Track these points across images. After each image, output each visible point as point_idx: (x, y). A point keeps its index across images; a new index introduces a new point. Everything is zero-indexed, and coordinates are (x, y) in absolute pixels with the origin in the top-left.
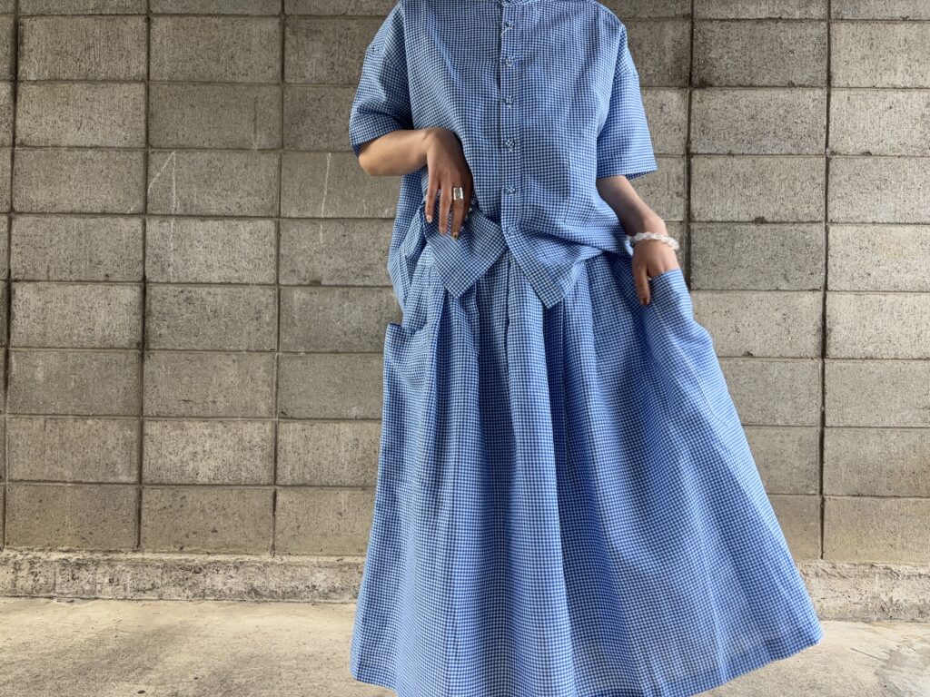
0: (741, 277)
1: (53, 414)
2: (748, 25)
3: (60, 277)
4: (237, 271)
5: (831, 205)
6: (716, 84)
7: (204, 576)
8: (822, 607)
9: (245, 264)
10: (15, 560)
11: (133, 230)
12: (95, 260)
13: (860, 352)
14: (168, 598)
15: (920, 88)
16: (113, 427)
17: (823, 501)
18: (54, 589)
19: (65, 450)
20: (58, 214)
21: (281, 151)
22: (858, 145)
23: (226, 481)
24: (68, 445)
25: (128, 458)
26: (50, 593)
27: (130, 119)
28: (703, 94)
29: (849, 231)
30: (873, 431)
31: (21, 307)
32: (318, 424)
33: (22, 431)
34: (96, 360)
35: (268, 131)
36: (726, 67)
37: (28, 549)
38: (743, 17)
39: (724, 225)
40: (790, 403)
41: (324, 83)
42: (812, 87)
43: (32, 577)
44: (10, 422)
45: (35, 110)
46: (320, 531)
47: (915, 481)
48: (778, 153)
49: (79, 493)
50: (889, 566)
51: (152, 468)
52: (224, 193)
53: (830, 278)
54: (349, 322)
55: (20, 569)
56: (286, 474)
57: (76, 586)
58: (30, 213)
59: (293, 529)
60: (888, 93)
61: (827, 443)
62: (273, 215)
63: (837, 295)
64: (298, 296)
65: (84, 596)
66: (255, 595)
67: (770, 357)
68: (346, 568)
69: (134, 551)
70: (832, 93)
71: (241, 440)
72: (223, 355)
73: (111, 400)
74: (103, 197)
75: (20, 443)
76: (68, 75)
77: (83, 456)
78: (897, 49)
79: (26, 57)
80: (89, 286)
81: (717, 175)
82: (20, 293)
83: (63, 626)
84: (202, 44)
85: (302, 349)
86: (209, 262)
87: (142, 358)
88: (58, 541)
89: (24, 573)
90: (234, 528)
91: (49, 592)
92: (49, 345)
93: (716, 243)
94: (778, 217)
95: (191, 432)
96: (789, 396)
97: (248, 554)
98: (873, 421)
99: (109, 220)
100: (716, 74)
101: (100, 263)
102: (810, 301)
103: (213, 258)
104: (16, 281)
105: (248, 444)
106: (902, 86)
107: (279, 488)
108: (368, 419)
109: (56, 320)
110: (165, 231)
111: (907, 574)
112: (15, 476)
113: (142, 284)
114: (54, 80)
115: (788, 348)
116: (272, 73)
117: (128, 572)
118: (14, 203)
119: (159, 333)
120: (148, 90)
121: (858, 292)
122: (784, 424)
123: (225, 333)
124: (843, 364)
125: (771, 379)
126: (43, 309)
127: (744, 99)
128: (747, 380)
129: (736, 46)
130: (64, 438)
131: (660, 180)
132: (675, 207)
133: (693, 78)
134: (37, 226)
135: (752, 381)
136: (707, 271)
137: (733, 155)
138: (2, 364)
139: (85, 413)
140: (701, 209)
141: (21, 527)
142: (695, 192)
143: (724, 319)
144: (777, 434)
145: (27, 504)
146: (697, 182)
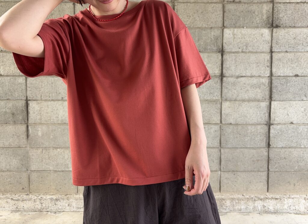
0: (290, 96)
1: (45, 147)
2: (294, 5)
3: (46, 99)
6: (282, 26)
10: (34, 199)
12: (58, 92)
16: (67, 152)
18: (48, 208)
19: (50, 160)
28: (277, 30)
31: (32, 110)
33: (34, 154)
34: (60, 128)
36: (286, 21)
37: (39, 194)
38: (292, 2)
39: (284, 77)
40: (306, 140)
43: (40, 204)
44: (30, 150)
48: (303, 51)
49: (56, 175)
55: (36, 202)
57: (56, 207)
65: (59, 211)
67: (299, 124)
69: (76, 194)
73: (66, 142)
75: (34, 158)
77: (57, 162)
80: (56, 102)
81: (281, 59)
82: (31, 105)
88: (48, 192)
89: (38, 203)
91: (47, 209)
92: (42, 123)
93: (281, 84)
94: (303, 74)
96: (306, 137)
100: (282, 23)
101: (60, 93)
104: (29, 100)
109: (45, 114)
112: (32, 169)
115: (306, 121)
117: (74, 202)
122: (304, 147)
125: (299, 132)
126: (40, 110)
127: (292, 32)
128: (291, 132)
129: (289, 12)
130: (50, 156)
131: (261, 61)
132: (266, 71)
133: (273, 24)
134: (36, 81)
135: (293, 132)
136: (277, 94)
137: (287, 52)
138: (26, 130)
139: (57, 147)
140: (276, 72)
141: (35, 187)
142: (274, 66)
143: (283, 111)
144: (301, 151)
145: (37, 179)
146: (274, 62)
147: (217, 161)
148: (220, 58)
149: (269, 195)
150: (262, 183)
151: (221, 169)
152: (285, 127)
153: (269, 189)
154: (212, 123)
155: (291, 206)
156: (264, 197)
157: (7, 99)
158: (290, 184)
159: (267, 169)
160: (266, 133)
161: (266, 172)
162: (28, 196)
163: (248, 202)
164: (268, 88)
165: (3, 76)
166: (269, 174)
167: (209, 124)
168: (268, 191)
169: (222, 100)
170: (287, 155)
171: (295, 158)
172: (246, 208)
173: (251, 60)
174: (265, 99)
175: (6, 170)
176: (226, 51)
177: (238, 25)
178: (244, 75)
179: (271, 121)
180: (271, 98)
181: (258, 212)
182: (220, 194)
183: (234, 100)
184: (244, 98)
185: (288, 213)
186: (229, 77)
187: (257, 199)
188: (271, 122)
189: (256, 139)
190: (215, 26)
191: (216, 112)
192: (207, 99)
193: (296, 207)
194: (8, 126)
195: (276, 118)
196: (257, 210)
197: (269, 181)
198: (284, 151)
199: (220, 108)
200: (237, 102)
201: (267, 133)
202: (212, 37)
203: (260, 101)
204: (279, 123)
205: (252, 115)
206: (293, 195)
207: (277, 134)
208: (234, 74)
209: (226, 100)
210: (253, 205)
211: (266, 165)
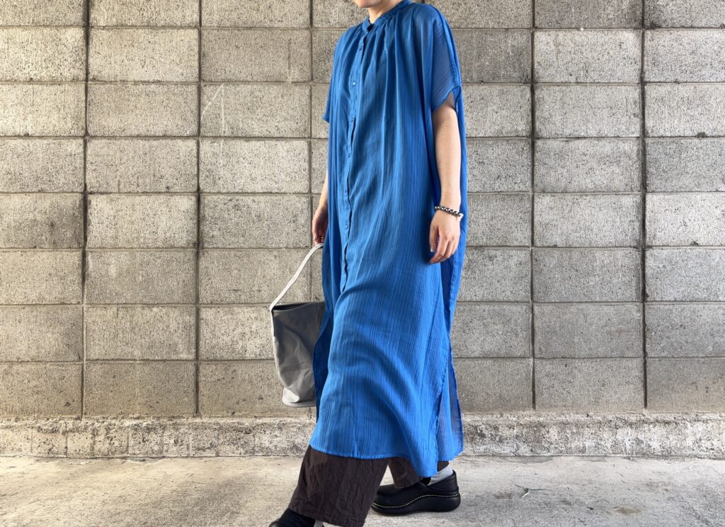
0: (687, 181)
1: (125, 303)
3: (129, 190)
4: (276, 183)
6: (664, 26)
7: (254, 436)
9: (283, 176)
10: (93, 427)
11: (189, 149)
12: (158, 175)
14: (224, 454)
16: (174, 313)
18: (127, 450)
19: (135, 333)
20: (126, 137)
21: (311, 83)
23: (270, 356)
24: (137, 329)
25: (187, 339)
26: (124, 454)
27: (186, 58)
28: (653, 34)
31: (96, 215)
33: (97, 318)
34: (159, 258)
35: (300, 67)
36: (672, 13)
37: (104, 418)
39: (672, 139)
43: (108, 441)
44: (87, 311)
45: (105, 50)
48: (714, 81)
49: (147, 369)
51: (207, 347)
52: (265, 119)
55: (98, 435)
57: (147, 447)
58: (103, 137)
62: (306, 136)
65: (154, 456)
66: (297, 451)
67: (712, 245)
69: (194, 417)
72: (266, 252)
73: (173, 292)
74: (164, 122)
75: (96, 328)
76: (133, 22)
77: (150, 338)
79: (96, 7)
80: (153, 197)
81: (666, 99)
82: (95, 203)
83: (147, 481)
86: (254, 176)
87: (197, 255)
88: (129, 410)
89: (101, 438)
90: (277, 396)
91: (122, 453)
92: (120, 246)
93: (666, 154)
94: (716, 133)
95: (240, 316)
97: (289, 417)
99: (169, 141)
100: (663, 18)
101: (162, 177)
103: (257, 173)
104: (91, 193)
109: (126, 226)
110: (215, 151)
112: (92, 356)
113: (197, 194)
114: (120, 26)
116: (303, 19)
117: (190, 434)
118: (89, 128)
119: (211, 234)
120: (200, 34)
123: (268, 234)
125: (713, 263)
126: (114, 217)
127: (686, 38)
128: (694, 265)
130: (134, 323)
131: (620, 104)
132: (633, 126)
133: (645, 21)
134: (108, 148)
135: (698, 265)
136: (659, 177)
137: (679, 83)
138: (80, 263)
139: (151, 302)
140: (653, 127)
141: (97, 399)
142: (649, 114)
143: (674, 215)
144: (719, 308)
145: (102, 380)
146: (650, 105)
147: (525, 333)
148: (528, 95)
149: (649, 415)
150: (632, 386)
151: (536, 352)
152: (680, 253)
153: (648, 399)
154: (512, 245)
155: (700, 440)
156: (638, 419)
157: (39, 191)
158: (697, 387)
159: (641, 352)
160: (636, 268)
161: (640, 359)
162: (79, 421)
163: (600, 431)
164: (638, 163)
165: (31, 136)
166: (647, 364)
167: (506, 248)
168: (646, 405)
169: (534, 192)
170: (688, 320)
171: (705, 324)
172: (597, 446)
173: (597, 100)
174: (632, 189)
175: (29, 359)
176: (541, 80)
177: (566, 23)
178: (582, 134)
179: (647, 239)
180: (644, 187)
181: (625, 456)
182: (534, 412)
183: (562, 192)
184: (584, 187)
185: (695, 456)
186: (550, 138)
187: (621, 425)
188: (648, 241)
189: (615, 281)
190: (515, 26)
191: (521, 218)
192: (499, 190)
193: (715, 443)
194: (39, 254)
195: (658, 233)
196: (622, 452)
197: (648, 380)
198: (679, 310)
199: (530, 209)
200: (568, 197)
201: (639, 267)
202: (509, 50)
203: (621, 193)
204: (665, 243)
205: (602, 225)
206: (704, 413)
207: (662, 269)
208: (561, 132)
209: (544, 192)
210: (613, 438)
211: (639, 343)
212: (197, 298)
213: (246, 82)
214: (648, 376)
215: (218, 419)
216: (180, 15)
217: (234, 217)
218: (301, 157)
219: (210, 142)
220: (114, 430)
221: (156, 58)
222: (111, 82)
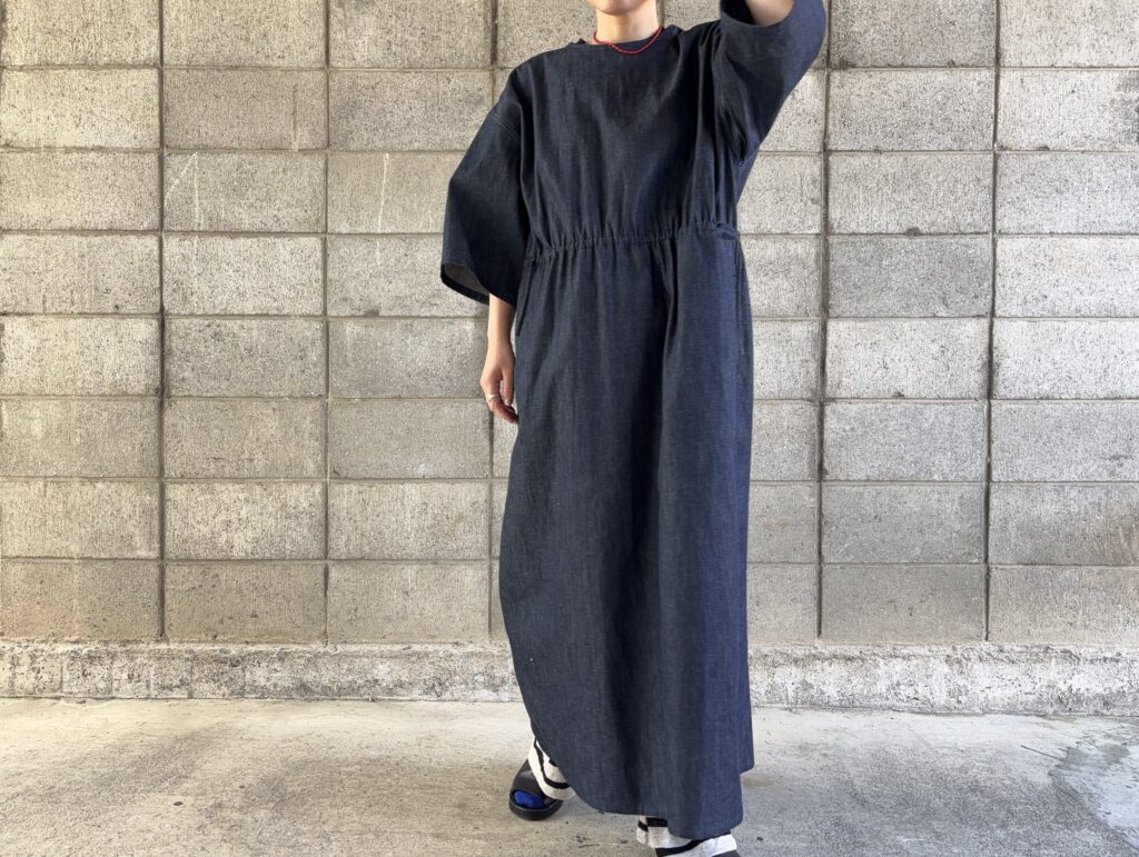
0: (890, 301)
1: (56, 476)
3: (60, 310)
4: (275, 300)
5: (1000, 212)
6: (860, 64)
7: (243, 670)
8: (986, 698)
9: (285, 291)
10: (12, 654)
11: (147, 250)
12: (102, 287)
13: (1034, 390)
14: (200, 696)
15: (1110, 67)
16: (129, 491)
17: (988, 570)
18: (61, 687)
19: (70, 520)
20: (54, 232)
21: (327, 151)
22: (1033, 138)
23: (267, 555)
24: (73, 514)
25: (148, 529)
26: (57, 693)
27: (140, 113)
28: (843, 77)
29: (1021, 244)
30: (1049, 486)
31: (12, 347)
32: (378, 485)
33: (18, 498)
34: (105, 410)
35: (311, 127)
36: (873, 44)
37: (28, 641)
39: (869, 238)
40: (949, 454)
41: (379, 67)
42: (976, 67)
43: (34, 674)
45: (22, 102)
46: (382, 614)
47: (1099, 546)
48: (935, 148)
49: (88, 571)
50: (1068, 648)
51: (177, 541)
52: (258, 204)
53: (998, 302)
54: (413, 361)
55: (19, 665)
56: (340, 545)
57: (88, 685)
58: (21, 231)
59: (349, 613)
60: (1071, 73)
61: (994, 502)
62: (320, 230)
63: (1006, 322)
64: (351, 330)
65: (99, 696)
66: (305, 692)
67: (925, 398)
68: (414, 659)
69: (157, 641)
70: (1002, 74)
71: (284, 505)
72: (259, 403)
73: (125, 458)
74: (110, 209)
75: (16, 513)
76: (63, 58)
77: (93, 526)
78: (1082, 19)
79: (10, 38)
80: (95, 321)
81: (861, 176)
82: (11, 329)
83: (76, 732)
84: (227, 19)
85: (356, 395)
86: (242, 289)
87: (161, 407)
88: (64, 630)
89: (24, 669)
90: (277, 613)
91: (54, 691)
92: (47, 392)
93: (859, 260)
94: (935, 228)
95: (224, 497)
96: (947, 445)
97: (295, 643)
98: (1049, 474)
99: (117, 238)
100: (859, 52)
101: (108, 291)
102: (974, 330)
103: (246, 284)
104: (5, 314)
105: (293, 511)
106: (1088, 64)
107: (330, 563)
108: (439, 478)
109: (55, 363)
110: (186, 252)
111: (1089, 658)
112: (11, 553)
113: (159, 317)
114: (45, 66)
115: (947, 387)
116: (316, 54)
117: (151, 666)
119: (181, 376)
120: (161, 77)
121: (1032, 318)
122: (941, 478)
123: (262, 376)
124: (1013, 406)
125: (926, 425)
126: (39, 349)
127: (894, 83)
128: (897, 427)
129: (885, 16)
130: (69, 505)
131: (791, 183)
132: (810, 217)
133: (832, 57)
134: (28, 246)
135: (904, 427)
136: (848, 295)
137: (881, 152)
139: (94, 474)
140: (841, 218)
141: (18, 613)
142: (834, 198)
143: (869, 352)
144: (933, 491)
145: (25, 586)
146: (836, 185)
149: (822, 646)
150: (800, 606)
152: (877, 409)
153: (823, 625)
155: (898, 684)
156: (807, 652)
158: (895, 607)
159: (815, 556)
160: (810, 430)
161: (813, 566)
166: (824, 572)
168: (820, 633)
170: (886, 508)
171: (910, 515)
173: (757, 177)
174: (806, 313)
179: (828, 389)
180: (825, 309)
181: (786, 706)
185: (890, 708)
187: (781, 661)
188: (829, 391)
189: (777, 450)
193: (920, 690)
195: (845, 381)
196: (781, 700)
197: (824, 597)
198: (874, 493)
201: (815, 430)
203: (790, 318)
204: (854, 393)
206: (905, 646)
207: (850, 433)
210: (769, 680)
211: (812, 542)
212: (162, 469)
213: (230, 150)
214: (824, 590)
215: (192, 646)
216: (132, 49)
217: (214, 352)
218: (311, 261)
219: (178, 239)
220: (41, 658)
221: (97, 112)
222: (31, 150)
